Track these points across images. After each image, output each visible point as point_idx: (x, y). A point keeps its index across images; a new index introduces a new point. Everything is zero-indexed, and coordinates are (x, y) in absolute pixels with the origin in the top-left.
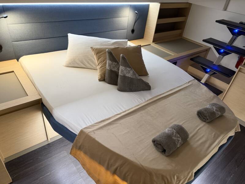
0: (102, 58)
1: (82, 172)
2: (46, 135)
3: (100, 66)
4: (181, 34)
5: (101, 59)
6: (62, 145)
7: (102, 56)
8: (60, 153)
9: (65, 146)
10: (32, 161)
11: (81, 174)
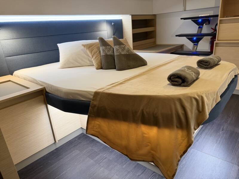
0: (95, 49)
1: (102, 162)
2: (53, 136)
3: (94, 57)
4: (155, 42)
5: (93, 51)
6: (72, 146)
7: (94, 48)
8: (72, 153)
9: (75, 146)
10: (42, 166)
11: (101, 164)
